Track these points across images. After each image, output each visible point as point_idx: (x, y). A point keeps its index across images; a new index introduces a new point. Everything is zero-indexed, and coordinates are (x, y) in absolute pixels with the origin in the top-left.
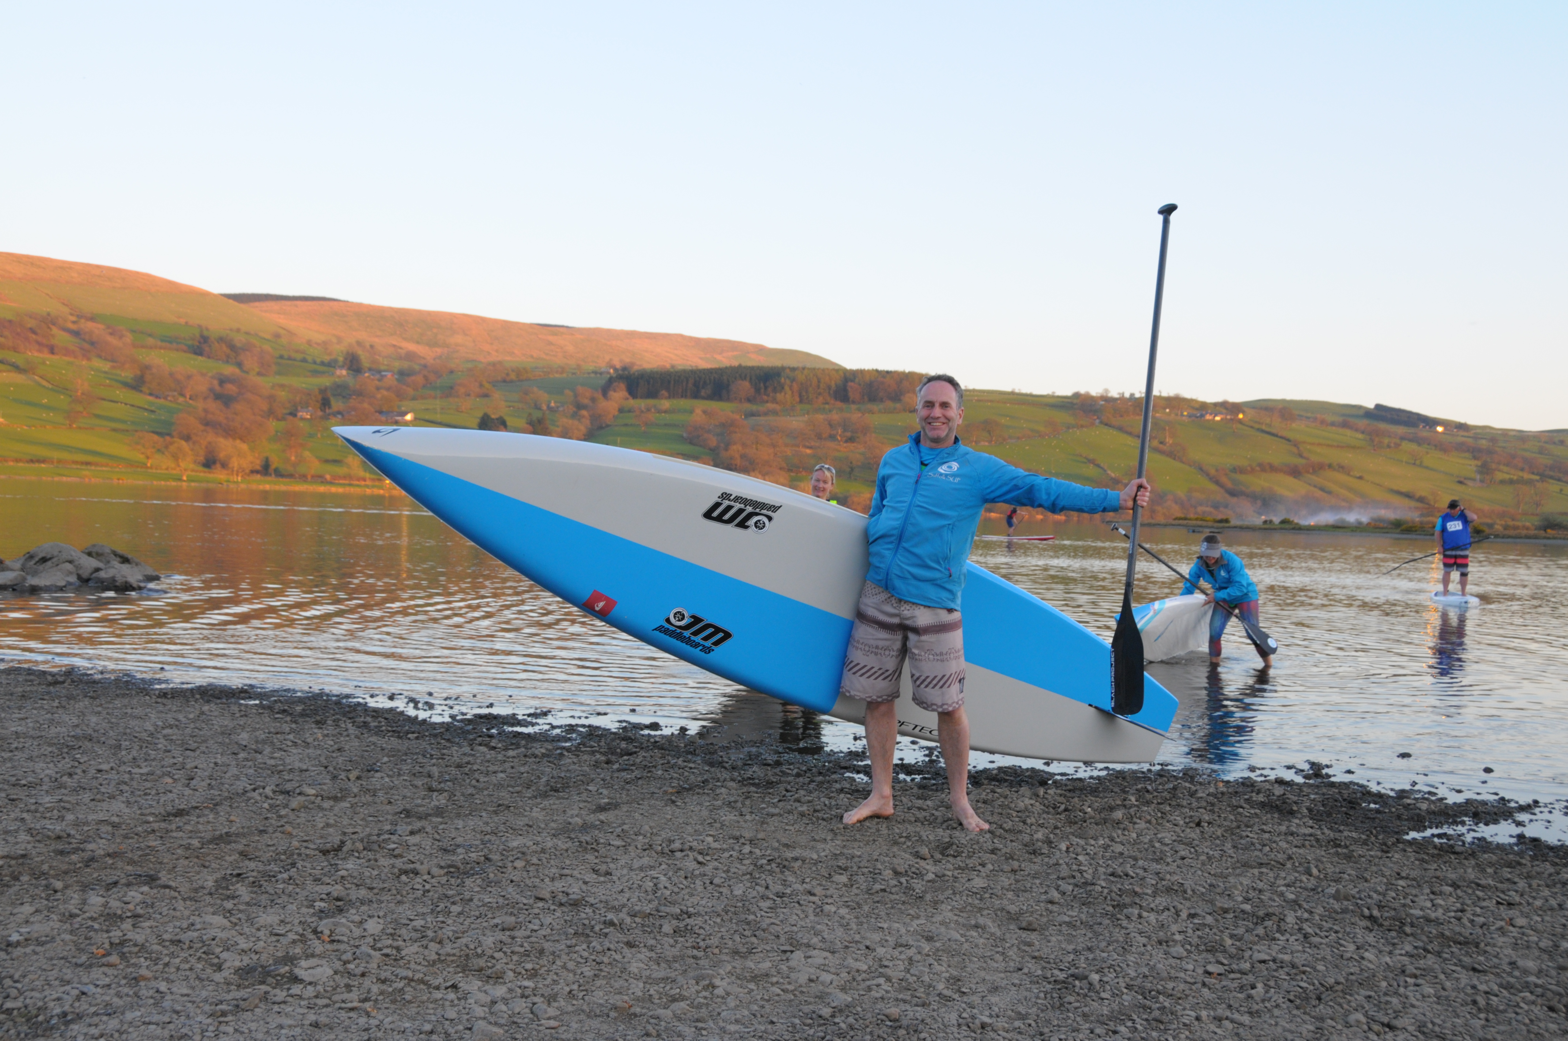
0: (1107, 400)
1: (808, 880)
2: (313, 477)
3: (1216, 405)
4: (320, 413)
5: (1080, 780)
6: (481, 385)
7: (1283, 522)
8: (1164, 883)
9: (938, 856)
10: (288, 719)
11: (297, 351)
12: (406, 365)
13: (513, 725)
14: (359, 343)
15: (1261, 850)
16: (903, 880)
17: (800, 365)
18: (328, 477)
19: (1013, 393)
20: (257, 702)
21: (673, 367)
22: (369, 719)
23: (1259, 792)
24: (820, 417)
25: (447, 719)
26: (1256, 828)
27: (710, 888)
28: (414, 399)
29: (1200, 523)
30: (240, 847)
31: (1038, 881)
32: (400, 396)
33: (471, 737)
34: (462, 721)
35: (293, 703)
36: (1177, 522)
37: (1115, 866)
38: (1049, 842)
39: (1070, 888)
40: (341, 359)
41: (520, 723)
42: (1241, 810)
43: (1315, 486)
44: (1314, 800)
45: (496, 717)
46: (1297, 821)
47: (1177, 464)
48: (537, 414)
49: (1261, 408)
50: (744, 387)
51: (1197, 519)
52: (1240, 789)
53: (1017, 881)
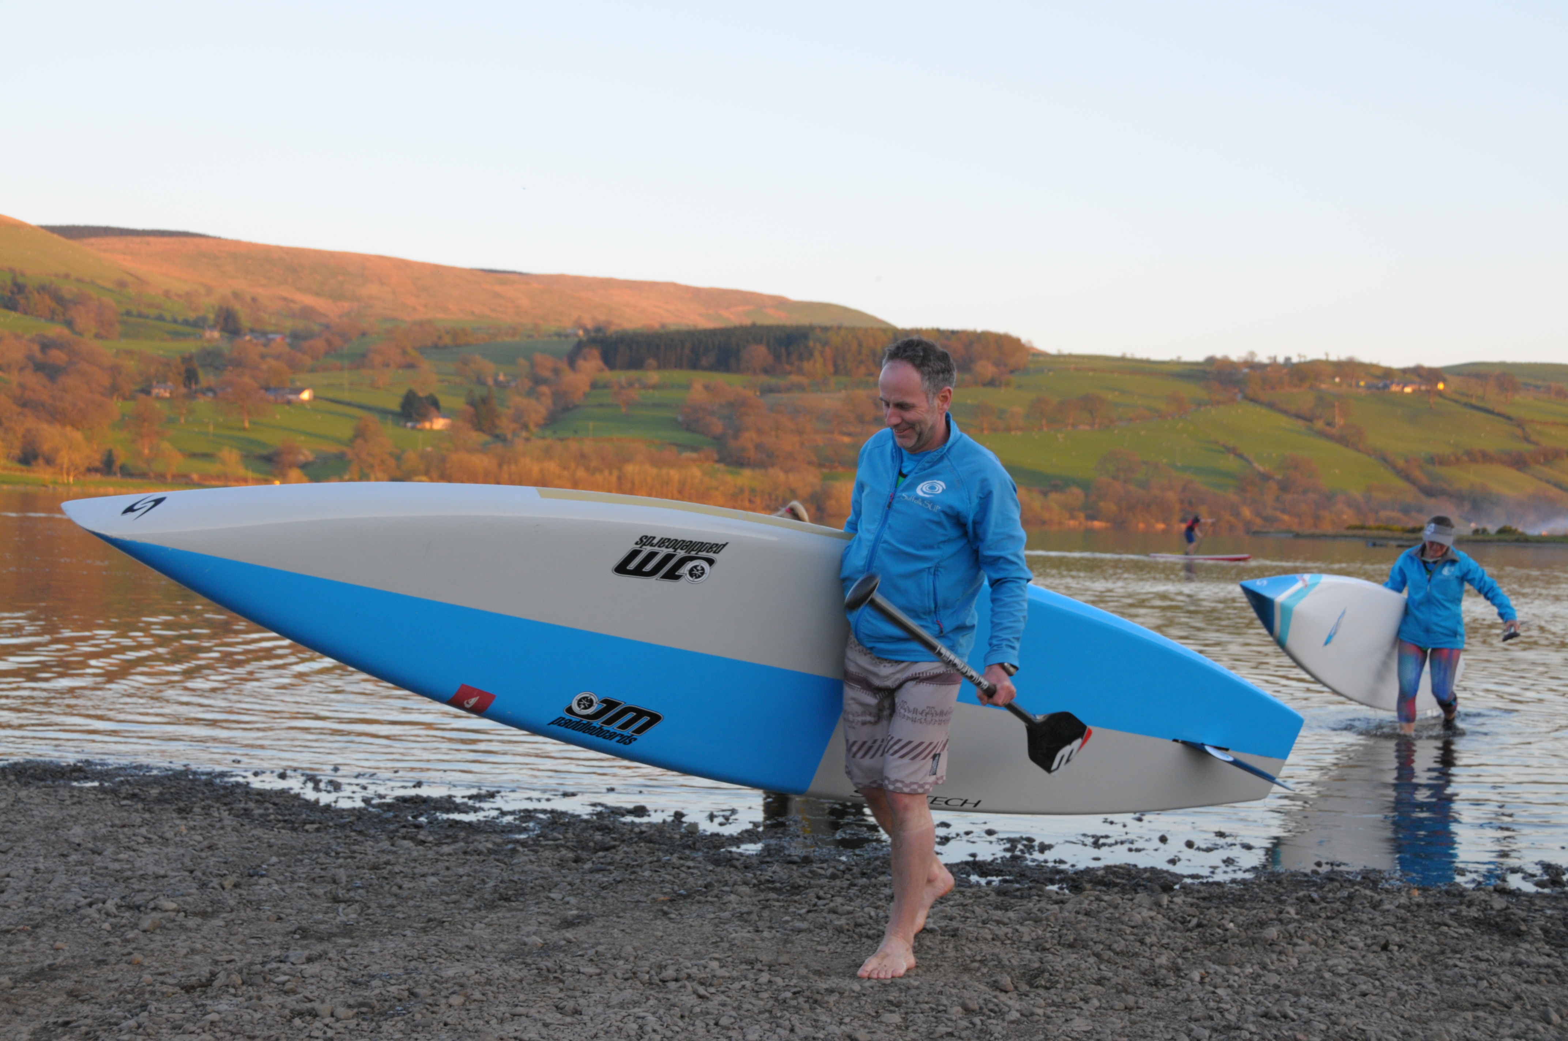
0: (1253, 366)
1: (847, 1020)
2: (174, 476)
3: (1405, 371)
4: (183, 390)
5: (1218, 884)
6: (404, 353)
7: (1502, 531)
8: (1338, 1028)
9: (1025, 987)
10: (140, 806)
11: (151, 306)
12: (300, 325)
13: (448, 811)
14: (236, 295)
15: (1475, 986)
16: (977, 1020)
17: (835, 323)
18: (195, 477)
19: (1123, 359)
20: (96, 784)
21: (663, 326)
22: (251, 805)
23: (1470, 904)
24: (862, 393)
25: (359, 804)
26: (1467, 954)
27: (715, 1030)
28: (313, 370)
29: (1382, 533)
30: (69, 985)
31: (1161, 1024)
32: (294, 366)
33: (392, 827)
34: (379, 806)
35: (147, 784)
36: (1350, 532)
37: (1268, 1003)
38: (1177, 970)
39: (1207, 1033)
40: (211, 316)
41: (458, 808)
42: (1445, 929)
43: (1548, 482)
44: (1551, 917)
45: (425, 801)
46: (1527, 946)
47: (1350, 453)
48: (479, 392)
49: (1469, 375)
50: (760, 353)
51: (1379, 528)
52: (1444, 900)
53: (1133, 1023)
